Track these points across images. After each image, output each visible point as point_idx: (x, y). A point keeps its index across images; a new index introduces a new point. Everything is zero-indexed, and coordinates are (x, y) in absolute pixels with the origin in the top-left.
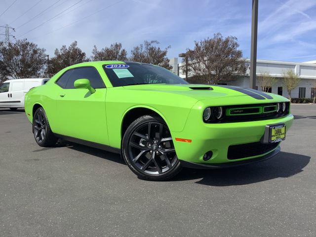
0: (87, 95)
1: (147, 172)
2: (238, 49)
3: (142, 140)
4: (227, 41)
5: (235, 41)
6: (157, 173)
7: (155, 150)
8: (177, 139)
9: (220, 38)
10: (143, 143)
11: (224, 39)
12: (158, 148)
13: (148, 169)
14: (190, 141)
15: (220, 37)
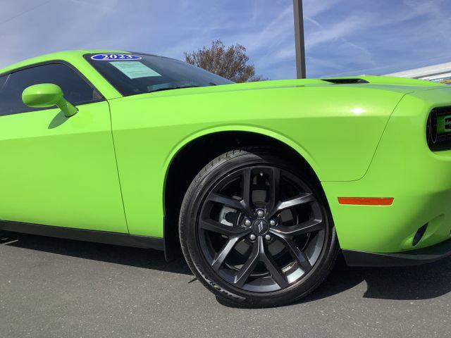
0: (55, 123)
1: (248, 287)
2: (247, 64)
3: (225, 211)
4: (231, 53)
5: (243, 52)
6: (276, 287)
7: (263, 232)
8: (343, 200)
9: (221, 49)
10: (228, 217)
11: (226, 49)
12: (267, 226)
13: (250, 280)
14: (388, 201)
15: (221, 46)
